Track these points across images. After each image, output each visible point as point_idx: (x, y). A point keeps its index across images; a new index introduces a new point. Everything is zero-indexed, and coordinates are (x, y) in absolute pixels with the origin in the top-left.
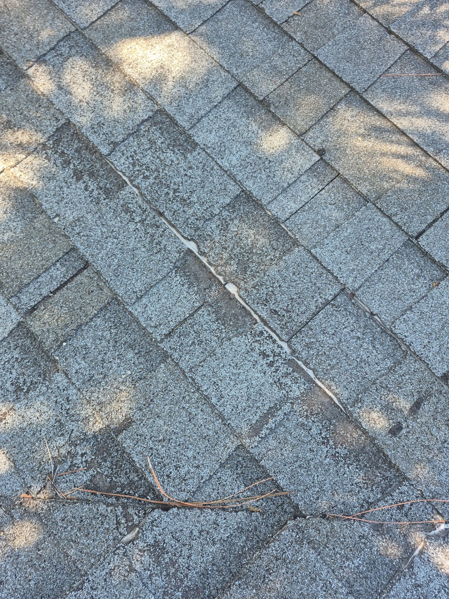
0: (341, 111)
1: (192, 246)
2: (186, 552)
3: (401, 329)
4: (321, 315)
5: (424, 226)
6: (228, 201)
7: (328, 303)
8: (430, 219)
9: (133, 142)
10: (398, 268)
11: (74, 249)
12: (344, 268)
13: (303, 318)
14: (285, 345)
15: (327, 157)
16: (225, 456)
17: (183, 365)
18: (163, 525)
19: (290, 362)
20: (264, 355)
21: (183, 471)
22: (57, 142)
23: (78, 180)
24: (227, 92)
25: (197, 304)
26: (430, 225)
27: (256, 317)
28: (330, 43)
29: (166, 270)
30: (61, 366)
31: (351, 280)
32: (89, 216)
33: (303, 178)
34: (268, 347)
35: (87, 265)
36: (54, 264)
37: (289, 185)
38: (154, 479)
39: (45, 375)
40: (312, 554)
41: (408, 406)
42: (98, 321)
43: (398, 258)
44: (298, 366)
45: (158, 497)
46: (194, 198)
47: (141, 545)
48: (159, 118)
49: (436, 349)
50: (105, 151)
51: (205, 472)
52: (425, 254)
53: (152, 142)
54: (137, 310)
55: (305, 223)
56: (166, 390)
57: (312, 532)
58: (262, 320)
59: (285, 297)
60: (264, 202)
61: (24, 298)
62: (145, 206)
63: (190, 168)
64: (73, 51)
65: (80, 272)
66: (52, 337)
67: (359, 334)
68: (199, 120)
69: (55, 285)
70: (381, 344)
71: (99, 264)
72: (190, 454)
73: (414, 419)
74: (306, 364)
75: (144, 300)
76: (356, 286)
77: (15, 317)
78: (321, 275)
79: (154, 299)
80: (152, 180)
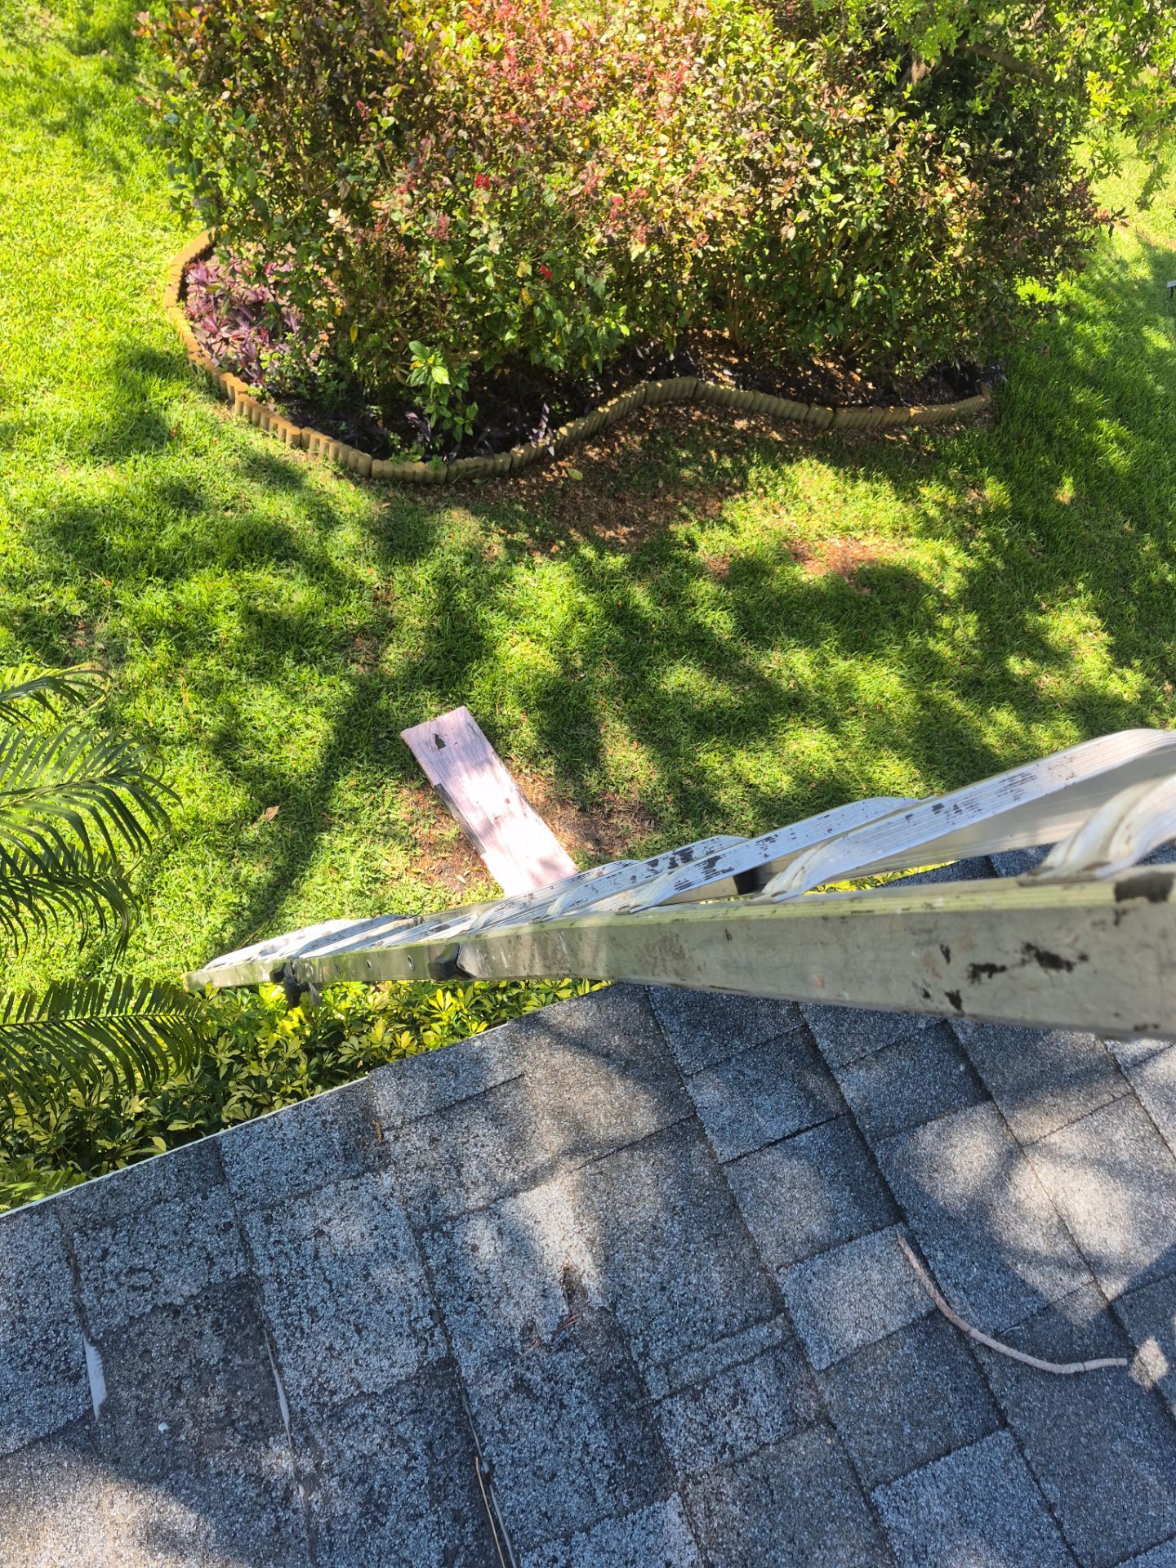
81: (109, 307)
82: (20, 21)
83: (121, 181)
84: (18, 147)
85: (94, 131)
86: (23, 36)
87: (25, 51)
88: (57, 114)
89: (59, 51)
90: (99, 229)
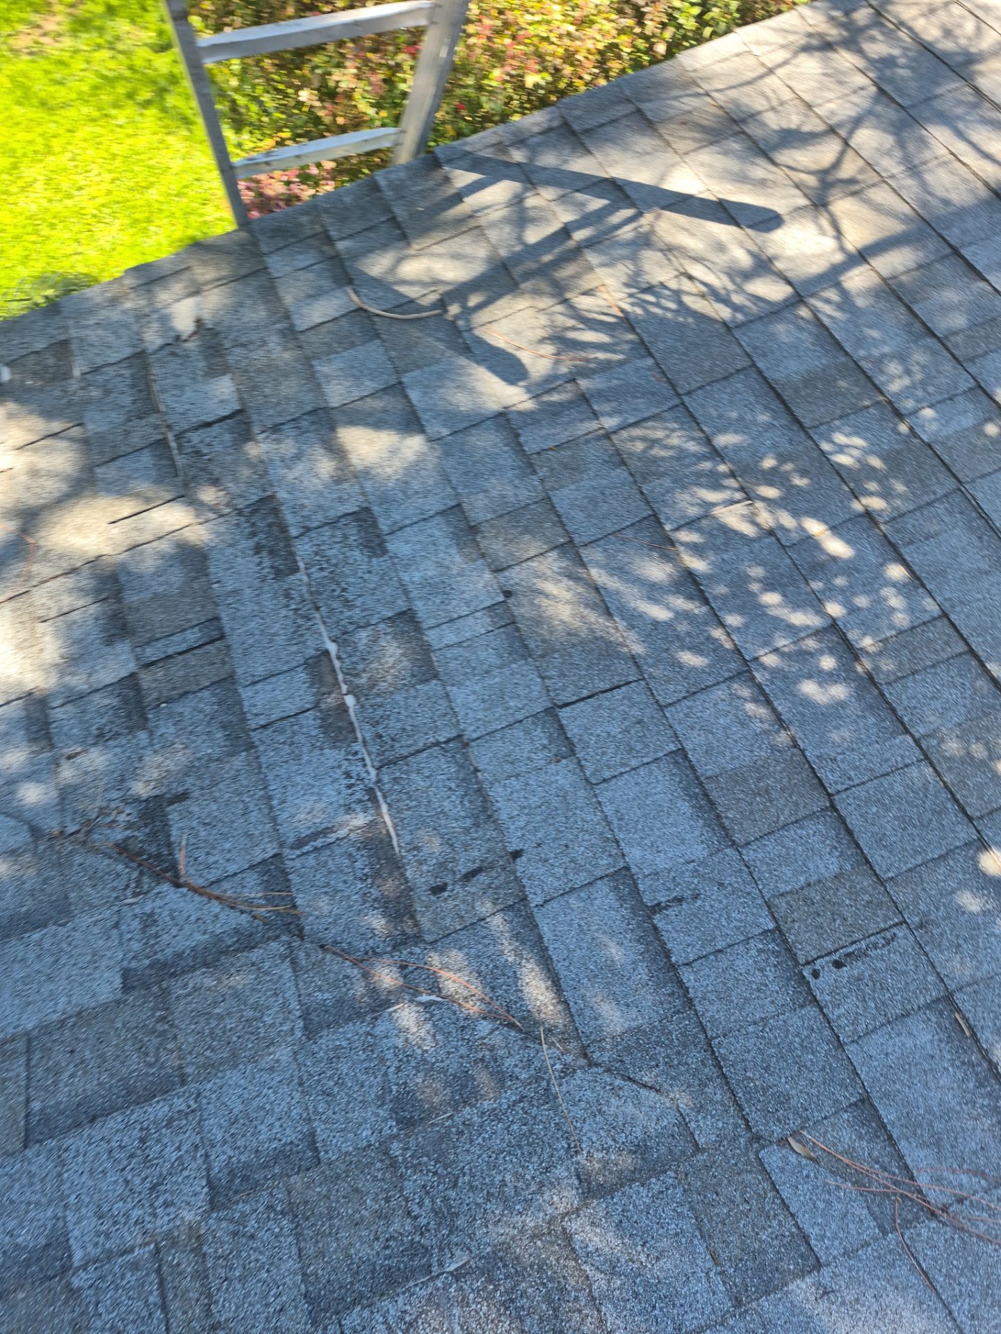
0: (550, 560)
1: (332, 648)
2: (174, 931)
3: (497, 793)
4: (424, 755)
5: (575, 698)
6: (390, 614)
7: (437, 744)
8: (585, 693)
9: (327, 532)
10: (527, 732)
11: (217, 619)
12: (471, 714)
13: (405, 752)
14: (373, 773)
15: (511, 601)
16: (259, 859)
17: (263, 759)
18: (167, 900)
19: (370, 791)
20: (348, 775)
21: (211, 859)
22: (254, 512)
23: (257, 553)
24: (444, 508)
25: (308, 706)
26: (582, 699)
27: (359, 735)
28: (572, 487)
29: (295, 664)
30: (150, 725)
31: (473, 728)
32: (248, 591)
33: (478, 615)
34: (356, 769)
35: (222, 637)
36: (193, 627)
37: (460, 617)
38: (181, 856)
39: (131, 730)
40: (288, 973)
41: (464, 871)
42: (206, 694)
43: (533, 723)
44: (376, 797)
45: (177, 876)
46: (358, 602)
47: (138, 910)
48: (364, 516)
49: (522, 824)
50: (294, 532)
51: (232, 868)
52: (561, 727)
53: (345, 537)
54: (246, 693)
55: (456, 659)
56: (235, 779)
57: (302, 955)
58: (364, 741)
59: (399, 725)
60: (424, 626)
61: (149, 651)
62: (307, 596)
63: (370, 572)
64: (313, 428)
65: (212, 642)
66: (155, 695)
67: (453, 785)
68: (401, 529)
69: (184, 647)
70: (470, 802)
71: (234, 639)
72: (227, 846)
73: (463, 886)
74: (385, 797)
75: (259, 686)
76: (475, 735)
77: (132, 667)
78: (445, 715)
79: (269, 687)
80: (325, 574)
81: (186, 214)
82: (118, 38)
83: (191, 131)
84: (121, 121)
85: (171, 100)
86: (120, 46)
87: (121, 57)
88: (145, 94)
89: (145, 53)
90: (177, 164)
